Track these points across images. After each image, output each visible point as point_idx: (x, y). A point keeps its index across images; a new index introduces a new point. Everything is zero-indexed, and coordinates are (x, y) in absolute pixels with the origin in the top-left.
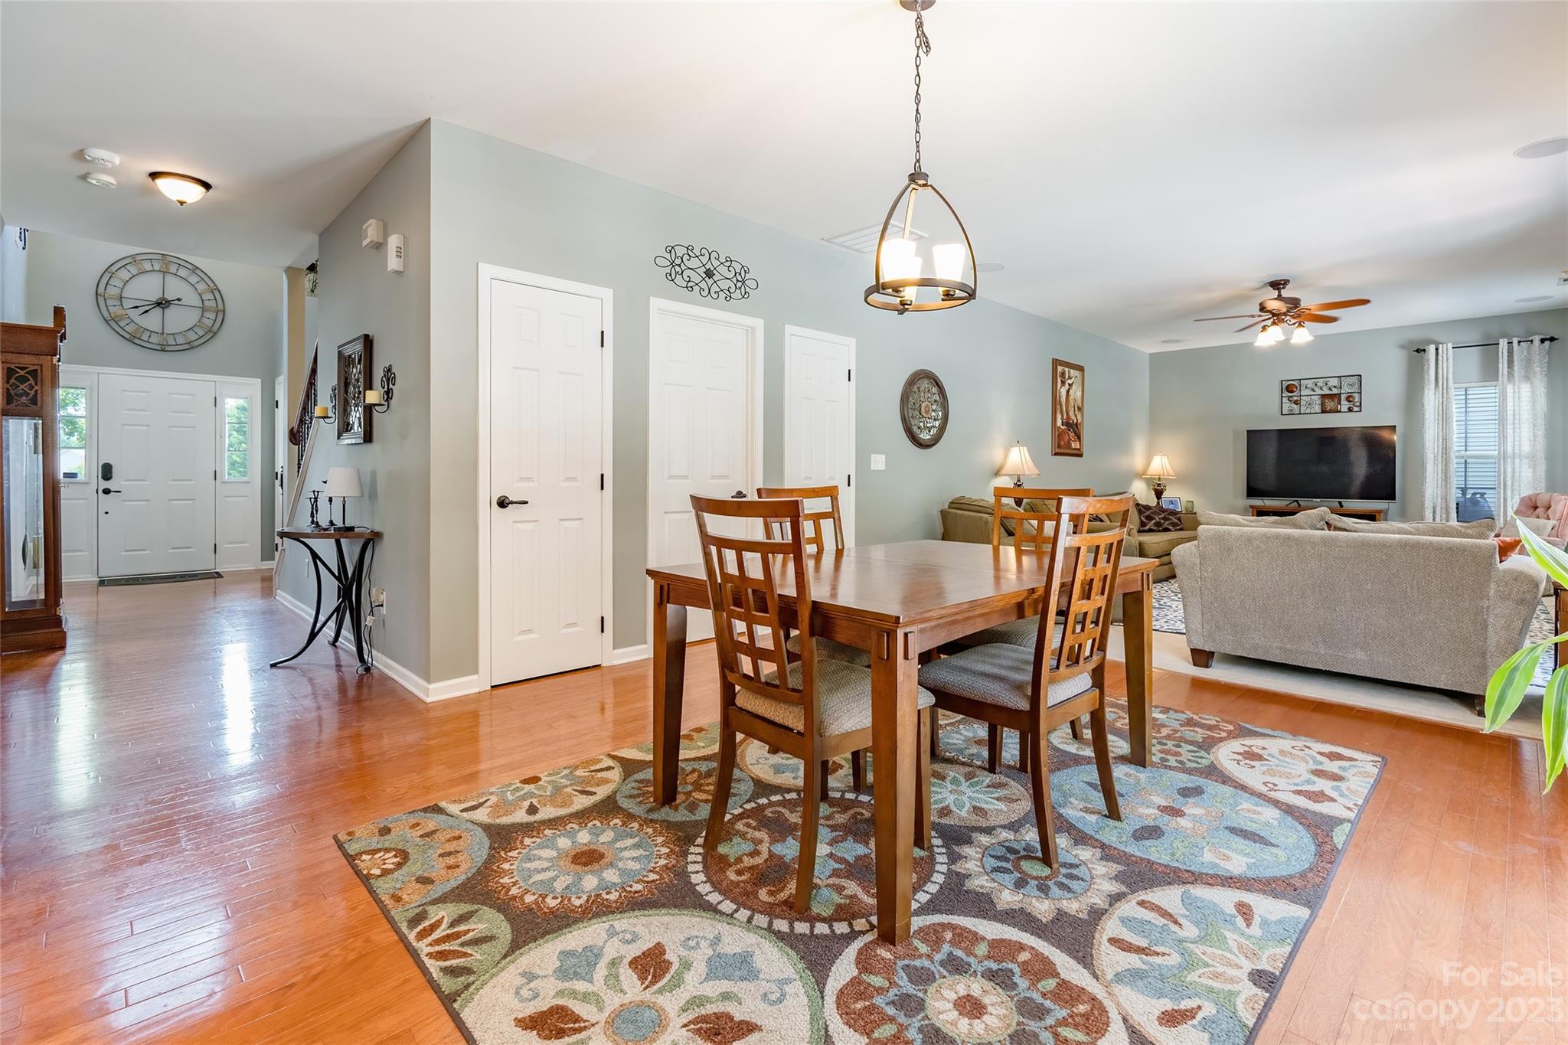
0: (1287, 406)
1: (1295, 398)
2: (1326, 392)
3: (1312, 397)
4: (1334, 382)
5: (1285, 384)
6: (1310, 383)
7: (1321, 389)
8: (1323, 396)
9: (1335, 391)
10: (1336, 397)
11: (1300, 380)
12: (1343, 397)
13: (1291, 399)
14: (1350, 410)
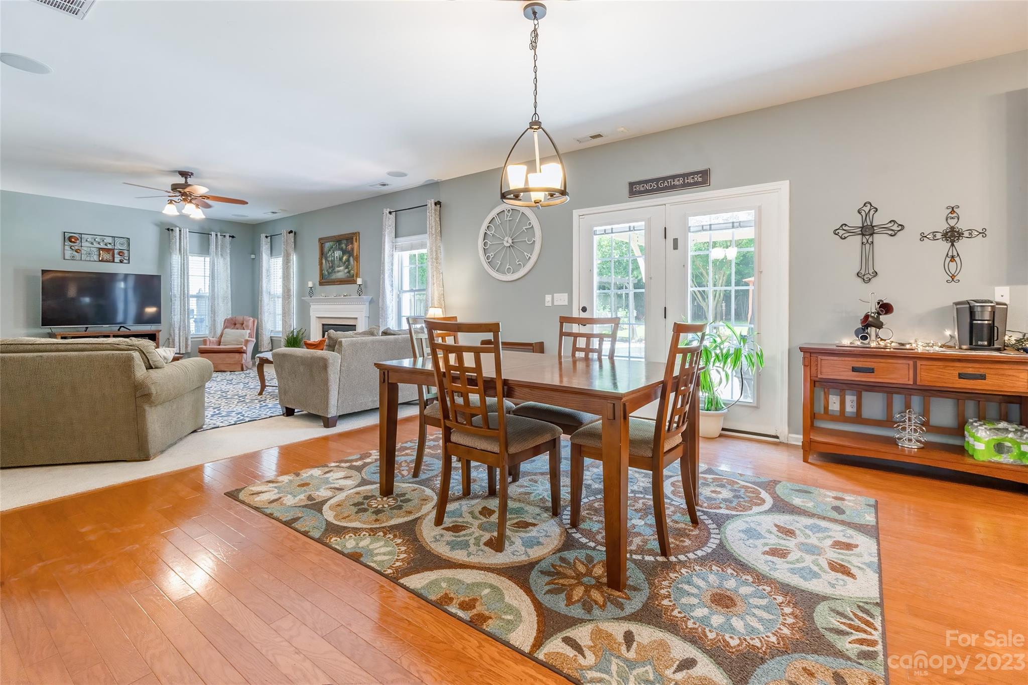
0: (69, 253)
1: (77, 248)
2: (102, 246)
3: (91, 249)
4: (109, 240)
5: (67, 235)
6: (90, 238)
7: (99, 243)
8: (100, 249)
9: (109, 247)
10: (110, 251)
11: (81, 234)
12: (116, 252)
13: (73, 248)
14: (121, 262)
